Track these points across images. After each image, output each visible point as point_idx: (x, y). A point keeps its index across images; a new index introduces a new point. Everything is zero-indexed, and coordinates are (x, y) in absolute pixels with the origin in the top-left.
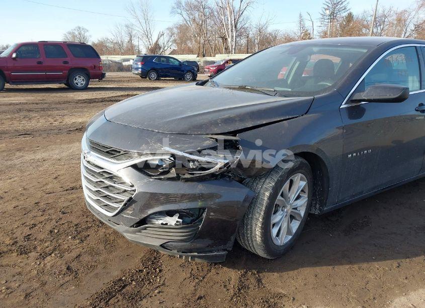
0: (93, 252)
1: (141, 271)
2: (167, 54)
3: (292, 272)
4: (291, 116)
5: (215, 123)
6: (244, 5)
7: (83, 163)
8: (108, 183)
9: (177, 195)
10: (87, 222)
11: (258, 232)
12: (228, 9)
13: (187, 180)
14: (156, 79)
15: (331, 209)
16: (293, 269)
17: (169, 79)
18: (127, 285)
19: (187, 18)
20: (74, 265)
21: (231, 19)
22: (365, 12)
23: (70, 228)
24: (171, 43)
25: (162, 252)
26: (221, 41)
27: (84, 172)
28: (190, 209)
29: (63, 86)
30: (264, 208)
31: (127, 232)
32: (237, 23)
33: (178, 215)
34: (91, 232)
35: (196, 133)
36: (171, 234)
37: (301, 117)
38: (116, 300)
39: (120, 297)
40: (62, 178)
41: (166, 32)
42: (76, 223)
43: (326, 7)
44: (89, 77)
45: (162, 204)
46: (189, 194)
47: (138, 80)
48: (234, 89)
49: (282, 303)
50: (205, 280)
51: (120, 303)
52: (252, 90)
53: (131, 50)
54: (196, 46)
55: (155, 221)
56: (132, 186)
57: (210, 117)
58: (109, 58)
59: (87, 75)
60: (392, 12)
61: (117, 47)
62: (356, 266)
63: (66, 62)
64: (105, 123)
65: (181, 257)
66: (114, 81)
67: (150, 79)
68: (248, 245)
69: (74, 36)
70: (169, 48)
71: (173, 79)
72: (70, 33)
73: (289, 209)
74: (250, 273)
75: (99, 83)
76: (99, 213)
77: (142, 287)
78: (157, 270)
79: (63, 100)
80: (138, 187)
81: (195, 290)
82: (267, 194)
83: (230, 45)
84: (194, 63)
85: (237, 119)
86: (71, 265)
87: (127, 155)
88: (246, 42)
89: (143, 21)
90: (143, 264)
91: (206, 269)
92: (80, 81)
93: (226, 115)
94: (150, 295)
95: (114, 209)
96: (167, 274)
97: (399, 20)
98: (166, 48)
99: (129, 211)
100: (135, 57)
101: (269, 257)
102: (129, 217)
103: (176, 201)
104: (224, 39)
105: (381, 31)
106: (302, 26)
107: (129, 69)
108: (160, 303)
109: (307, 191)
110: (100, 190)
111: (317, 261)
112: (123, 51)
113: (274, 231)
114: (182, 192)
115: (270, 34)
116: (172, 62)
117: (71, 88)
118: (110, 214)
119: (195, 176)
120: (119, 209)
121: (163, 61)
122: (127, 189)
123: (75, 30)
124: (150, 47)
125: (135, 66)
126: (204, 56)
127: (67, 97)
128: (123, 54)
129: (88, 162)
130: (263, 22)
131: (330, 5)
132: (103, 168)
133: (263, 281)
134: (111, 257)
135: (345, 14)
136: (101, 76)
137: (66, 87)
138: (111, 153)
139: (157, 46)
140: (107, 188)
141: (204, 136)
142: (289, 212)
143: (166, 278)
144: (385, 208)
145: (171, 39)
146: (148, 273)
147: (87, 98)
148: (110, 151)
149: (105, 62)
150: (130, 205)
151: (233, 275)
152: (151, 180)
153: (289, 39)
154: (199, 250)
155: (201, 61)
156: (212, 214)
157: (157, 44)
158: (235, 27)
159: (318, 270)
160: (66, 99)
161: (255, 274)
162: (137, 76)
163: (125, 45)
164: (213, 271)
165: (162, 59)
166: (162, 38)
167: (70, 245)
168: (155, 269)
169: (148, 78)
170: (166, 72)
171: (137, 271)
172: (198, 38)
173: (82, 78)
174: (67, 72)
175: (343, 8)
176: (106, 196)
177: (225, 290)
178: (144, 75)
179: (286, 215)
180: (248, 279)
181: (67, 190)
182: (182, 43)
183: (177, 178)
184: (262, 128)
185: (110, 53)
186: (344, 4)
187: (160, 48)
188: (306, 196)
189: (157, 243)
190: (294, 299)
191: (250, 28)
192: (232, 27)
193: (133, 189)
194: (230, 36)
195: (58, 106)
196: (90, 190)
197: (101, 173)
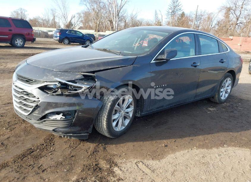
0: (17, 136)
1: (43, 145)
2: (76, 29)
3: (122, 144)
4: (124, 65)
5: (84, 67)
6: (123, 3)
7: (13, 87)
8: (26, 97)
9: (62, 103)
10: (15, 121)
11: (105, 123)
12: (114, 4)
13: (67, 96)
14: (68, 44)
15: (146, 114)
16: (123, 143)
17: (76, 44)
18: (34, 151)
19: (90, 8)
20: (5, 142)
21: (116, 11)
22: (191, 12)
23: (5, 124)
24: (79, 23)
25: (54, 133)
26: (110, 23)
27: (13, 92)
28: (68, 111)
29: (8, 45)
30: (108, 111)
31: (35, 123)
32: (119, 13)
33: (62, 114)
34: (17, 126)
35: (73, 71)
36: (58, 124)
37: (130, 66)
38: (27, 158)
39: (29, 157)
40: (3, 98)
41: (77, 16)
42: (8, 121)
43: (170, 8)
44: (25, 40)
45: (54, 108)
46: (68, 103)
47: (57, 44)
48: (101, 50)
49: (114, 158)
50: (77, 148)
51: (29, 159)
52: (109, 51)
53: (54, 25)
54: (95, 25)
55: (50, 117)
56: (38, 98)
57: (81, 64)
58: (39, 29)
59: (24, 38)
60: (205, 13)
61: (45, 22)
62: (154, 142)
63: (10, 30)
64: (26, 65)
65: (64, 136)
66: (42, 44)
67: (64, 43)
68: (100, 130)
69: (18, 14)
70: (78, 25)
71: (79, 44)
72: (15, 12)
73: (123, 113)
74: (101, 145)
75: (32, 44)
76: (21, 114)
77: (42, 152)
78: (52, 144)
79: (8, 53)
80: (41, 99)
81: (71, 153)
82: (110, 104)
83: (114, 26)
84: (92, 36)
85: (96, 65)
86: (4, 142)
87: (36, 82)
88: (124, 24)
89: (62, 8)
90: (45, 141)
91: (78, 143)
92: (19, 42)
93: (90, 63)
94: (46, 155)
95: (29, 111)
96: (57, 146)
97: (209, 18)
98: (76, 25)
99: (37, 112)
100: (55, 29)
101: (111, 137)
102: (37, 115)
103: (61, 107)
104: (111, 22)
105: (199, 23)
106: (156, 17)
107: (51, 37)
108: (51, 159)
109: (133, 104)
110: (22, 101)
111: (136, 139)
112: (49, 25)
113: (114, 124)
114: (64, 102)
115: (138, 21)
116: (78, 34)
117: (13, 46)
118: (27, 114)
119: (71, 93)
120: (31, 111)
121: (73, 33)
122: (36, 100)
123: (18, 10)
124: (66, 24)
125: (55, 35)
126: (99, 31)
127: (10, 52)
128: (49, 27)
129: (16, 86)
130: (134, 13)
131: (172, 7)
132: (23, 89)
133: (107, 149)
134: (27, 138)
135: (180, 13)
136: (33, 40)
137: (10, 45)
138: (28, 81)
139: (70, 24)
140: (25, 100)
141: (77, 73)
142: (123, 114)
143: (56, 148)
144: (177, 116)
145: (80, 20)
146: (47, 145)
147: (23, 53)
148: (28, 80)
149: (37, 32)
150: (37, 108)
151: (91, 146)
152: (48, 95)
153: (149, 25)
154: (73, 133)
155: (96, 34)
156: (80, 113)
157: (70, 23)
158: (118, 15)
159: (135, 143)
160: (10, 53)
161: (103, 145)
162: (56, 41)
163: (50, 22)
164: (82, 144)
165: (72, 32)
166: (73, 19)
167: (4, 132)
168: (51, 144)
169: (63, 43)
170: (75, 40)
171: (40, 145)
172: (96, 21)
173: (21, 40)
174: (11, 36)
175: (179, 9)
176: (24, 105)
177: (86, 152)
178: (61, 41)
179: (121, 116)
180: (99, 148)
181: (5, 104)
182: (86, 22)
183: (62, 95)
184: (108, 71)
185: (40, 26)
186: (180, 7)
187: (72, 25)
188: (133, 107)
189: (51, 129)
190: (120, 156)
191: (127, 17)
192: (116, 16)
193: (38, 100)
194: (115, 21)
195: (4, 57)
196: (16, 101)
197: (23, 92)
